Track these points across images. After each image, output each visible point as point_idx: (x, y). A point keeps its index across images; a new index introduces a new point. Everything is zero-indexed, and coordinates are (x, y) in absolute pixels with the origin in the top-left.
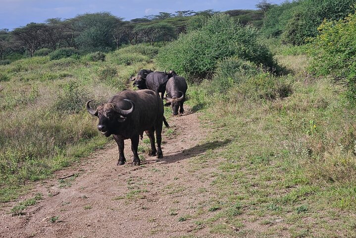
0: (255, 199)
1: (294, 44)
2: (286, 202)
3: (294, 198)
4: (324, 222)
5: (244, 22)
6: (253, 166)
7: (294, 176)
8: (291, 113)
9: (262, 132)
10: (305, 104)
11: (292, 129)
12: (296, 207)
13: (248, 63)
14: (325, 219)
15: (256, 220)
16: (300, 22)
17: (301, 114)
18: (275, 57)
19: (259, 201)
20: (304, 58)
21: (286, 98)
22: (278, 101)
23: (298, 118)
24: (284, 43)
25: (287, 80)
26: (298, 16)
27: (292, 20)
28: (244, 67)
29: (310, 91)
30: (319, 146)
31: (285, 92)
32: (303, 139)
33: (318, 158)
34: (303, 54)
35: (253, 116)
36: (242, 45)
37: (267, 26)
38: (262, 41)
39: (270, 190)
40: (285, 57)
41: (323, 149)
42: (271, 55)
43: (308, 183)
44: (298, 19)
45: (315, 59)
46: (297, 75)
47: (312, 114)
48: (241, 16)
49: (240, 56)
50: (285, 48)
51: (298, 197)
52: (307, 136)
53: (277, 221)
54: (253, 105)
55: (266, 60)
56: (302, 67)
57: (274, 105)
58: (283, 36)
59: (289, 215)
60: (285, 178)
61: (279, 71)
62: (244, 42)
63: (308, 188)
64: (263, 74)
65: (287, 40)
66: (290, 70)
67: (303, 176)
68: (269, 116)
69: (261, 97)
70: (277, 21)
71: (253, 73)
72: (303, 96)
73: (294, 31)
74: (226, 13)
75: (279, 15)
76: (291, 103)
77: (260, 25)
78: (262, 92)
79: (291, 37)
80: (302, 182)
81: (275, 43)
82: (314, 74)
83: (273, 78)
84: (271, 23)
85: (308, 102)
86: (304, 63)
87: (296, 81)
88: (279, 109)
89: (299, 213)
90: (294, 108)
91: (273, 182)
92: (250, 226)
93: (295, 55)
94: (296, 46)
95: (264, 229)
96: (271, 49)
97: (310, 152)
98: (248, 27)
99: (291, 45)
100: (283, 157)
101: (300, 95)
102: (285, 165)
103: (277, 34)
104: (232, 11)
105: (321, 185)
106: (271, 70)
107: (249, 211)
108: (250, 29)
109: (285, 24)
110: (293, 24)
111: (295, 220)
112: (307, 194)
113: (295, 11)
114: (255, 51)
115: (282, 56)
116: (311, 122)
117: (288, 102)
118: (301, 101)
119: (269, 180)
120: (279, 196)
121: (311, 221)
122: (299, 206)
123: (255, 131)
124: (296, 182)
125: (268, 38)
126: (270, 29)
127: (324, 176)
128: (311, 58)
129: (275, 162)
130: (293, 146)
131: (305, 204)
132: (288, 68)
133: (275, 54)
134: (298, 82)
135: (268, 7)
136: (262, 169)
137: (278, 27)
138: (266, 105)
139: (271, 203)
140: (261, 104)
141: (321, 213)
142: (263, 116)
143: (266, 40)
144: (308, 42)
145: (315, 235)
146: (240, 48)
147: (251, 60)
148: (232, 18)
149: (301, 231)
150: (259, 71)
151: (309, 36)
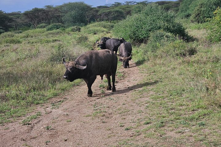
0: (172, 117)
1: (199, 22)
2: (192, 119)
3: (197, 117)
4: (215, 132)
5: (167, 9)
6: (171, 97)
7: (197, 104)
8: (196, 65)
9: (177, 77)
10: (205, 59)
11: (196, 75)
12: (198, 123)
13: (169, 34)
14: (216, 130)
15: (173, 130)
16: (203, 9)
17: (202, 65)
18: (186, 31)
19: (175, 118)
20: (205, 31)
21: (193, 56)
22: (188, 58)
23: (200, 68)
24: (192, 22)
25: (194, 45)
26: (202, 5)
27: (197, 8)
28: (167, 37)
29: (208, 52)
30: (213, 85)
31: (192, 52)
32: (204, 81)
33: (212, 93)
34: (204, 28)
35: (172, 66)
36: (166, 23)
37: (182, 11)
38: (177, 21)
39: (182, 112)
41: (216, 87)
42: (184, 29)
43: (206, 108)
44: (202, 7)
45: (212, 32)
46: (200, 42)
47: (209, 66)
48: (166, 5)
49: (164, 29)
50: (193, 25)
51: (199, 116)
52: (206, 79)
53: (186, 131)
54: (172, 59)
55: (180, 32)
56: (204, 37)
57: (185, 60)
58: (191, 18)
59: (193, 128)
60: (191, 105)
61: (189, 39)
62: (167, 21)
63: (206, 111)
64: (179, 41)
65: (194, 20)
66: (196, 39)
67: (202, 104)
68: (182, 67)
69: (177, 55)
70: (188, 8)
71: (172, 40)
72: (203, 54)
73: (198, 14)
74: (156, 3)
75: (189, 5)
76: (196, 59)
77: (177, 10)
78: (178, 52)
79: (196, 18)
80: (202, 107)
81: (186, 22)
82: (211, 41)
83: (185, 44)
84: (184, 9)
85: (206, 58)
86: (204, 34)
87: (200, 45)
88: (188, 63)
89: (200, 126)
90: (198, 62)
91: (184, 107)
92: (169, 134)
93: (199, 29)
94: (200, 24)
95: (178, 136)
96: (184, 25)
97: (207, 89)
98: (169, 12)
99: (197, 23)
100: (191, 92)
101: (202, 54)
102: (192, 97)
103: (188, 16)
104: (160, 2)
105: (214, 110)
106: (183, 38)
107: (169, 125)
108: (171, 13)
109: (193, 10)
110: (198, 10)
111: (197, 131)
112: (205, 115)
113: (199, 2)
114: (174, 26)
115: (191, 30)
116: (209, 70)
117: (193, 58)
118: (202, 58)
119: (181, 105)
120: (187, 116)
121: (207, 131)
122: (200, 122)
123: (173, 75)
124: (198, 107)
125: (182, 19)
126: (183, 13)
127: (216, 104)
128: (209, 31)
129: (185, 95)
130: (197, 85)
131: (203, 121)
132: (194, 37)
133: (186, 29)
134: (201, 46)
136: (177, 99)
137: (189, 12)
138: (180, 60)
139: (183, 120)
140: (177, 59)
141: (214, 126)
142: (178, 67)
143: (181, 20)
144: (207, 21)
145: (210, 140)
146: (165, 25)
147: (171, 32)
148: (160, 6)
149: (201, 137)
150: (176, 39)
151: (208, 17)
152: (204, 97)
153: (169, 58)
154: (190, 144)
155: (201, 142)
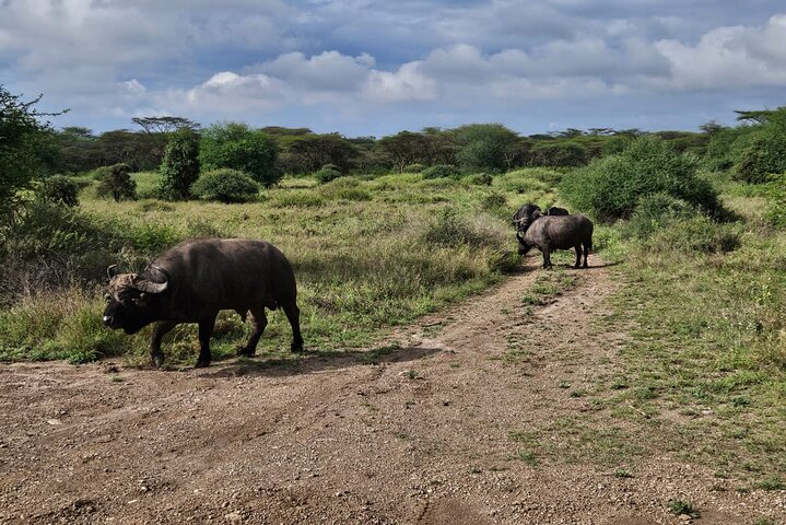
0: (676, 380)
1: (749, 181)
2: (719, 389)
3: (731, 385)
4: (771, 422)
5: (681, 148)
6: (676, 337)
7: (733, 357)
8: (736, 274)
9: (691, 295)
10: (758, 262)
11: (735, 294)
12: (732, 398)
13: (681, 203)
14: (773, 418)
15: (674, 408)
16: (761, 153)
17: (750, 275)
18: (720, 197)
19: (681, 383)
20: (763, 201)
21: (730, 253)
22: (718, 257)
23: (746, 281)
24: (735, 179)
25: (734, 229)
26: (759, 144)
27: (749, 150)
28: (675, 208)
29: (766, 246)
30: (773, 320)
31: (730, 244)
32: (752, 309)
33: (770, 336)
34: (762, 195)
35: (681, 272)
36: (675, 179)
37: (713, 155)
38: (701, 174)
39: (697, 371)
40: (735, 198)
41: (778, 325)
42: (715, 194)
43: (752, 368)
44: (758, 149)
45: (779, 204)
46: (749, 224)
47: (766, 276)
48: (678, 139)
49: (671, 192)
50: (735, 186)
51: (736, 384)
52: (757, 305)
53: (704, 412)
54: (683, 257)
55: (707, 201)
56: (758, 213)
57: (712, 259)
58: (733, 170)
59: (722, 407)
60: (719, 358)
61: (725, 216)
62: (679, 174)
63: (752, 375)
64: (700, 219)
65: (739, 175)
66: (740, 216)
67: (746, 357)
68: (705, 274)
69: (695, 248)
70: (728, 150)
71: (687, 215)
72: (755, 252)
73: (750, 164)
74: (658, 134)
75: (731, 142)
76: (737, 260)
77: (703, 153)
78: (697, 242)
79: (745, 172)
80: (744, 366)
81: (722, 178)
82: (774, 223)
83: (714, 226)
84: (719, 151)
85: (762, 260)
86: (761, 208)
87: (748, 231)
88: (719, 267)
89: (736, 406)
90: (741, 267)
91: (703, 362)
92: (666, 415)
93: (748, 196)
94: (751, 185)
95: (684, 421)
96: (715, 186)
97: (759, 327)
98: (685, 154)
99: (745, 183)
100: (721, 329)
101: (751, 249)
102: (722, 340)
103: (726, 166)
104: (666, 133)
105: (771, 373)
106: (712, 214)
107: (666, 395)
108: (689, 156)
109: (738, 154)
110: (749, 154)
111: (729, 414)
112: (749, 382)
113: (755, 137)
114: (692, 187)
115: (730, 196)
116: (765, 287)
117: (731, 258)
118: (752, 259)
119: (697, 357)
120: (709, 381)
121: (752, 418)
122: (737, 397)
123: (682, 291)
124: (735, 365)
125: (713, 171)
126: (716, 160)
127: (777, 361)
128: (773, 202)
129: (707, 335)
130: (735, 317)
131: (745, 395)
132: (737, 213)
133: (720, 193)
134: (750, 233)
135: (715, 130)
136: (688, 341)
137: (728, 157)
138: (701, 260)
139: (698, 388)
140: (694, 257)
141: (769, 410)
142: (695, 273)
143: (710, 174)
144: (770, 180)
145: (757, 437)
146: (672, 182)
147: (685, 198)
148: (665, 142)
149: (739, 430)
150: (695, 214)
151: (772, 172)
152: (749, 344)
153: (675, 253)
154: (711, 441)
155: (738, 441)
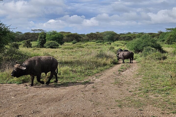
0: (153, 88)
1: (169, 44)
2: (162, 91)
4: (174, 98)
5: (153, 37)
6: (153, 79)
7: (165, 83)
8: (166, 65)
10: (171, 62)
11: (166, 69)
12: (166, 93)
13: (154, 49)
15: (152, 95)
16: (171, 38)
17: (169, 65)
18: (162, 48)
19: (154, 89)
20: (172, 48)
21: (164, 60)
22: (162, 61)
25: (166, 55)
26: (171, 36)
27: (169, 37)
28: (152, 50)
29: (173, 59)
30: (174, 75)
31: (165, 58)
32: (170, 73)
33: (174, 79)
34: (172, 47)
35: (154, 64)
37: (161, 38)
39: (157, 86)
40: (166, 48)
42: (161, 47)
43: (170, 86)
44: (171, 37)
46: (169, 53)
47: (173, 65)
48: (153, 35)
49: (151, 46)
50: (166, 45)
51: (166, 90)
52: (171, 72)
53: (159, 96)
54: (154, 61)
55: (159, 48)
56: (171, 51)
58: (165, 42)
59: (163, 95)
60: (162, 83)
61: (163, 52)
62: (153, 42)
63: (170, 87)
64: (158, 52)
65: (166, 43)
66: (167, 52)
67: (168, 83)
68: (159, 65)
69: (157, 59)
70: (164, 37)
71: (155, 51)
73: (169, 40)
74: (148, 34)
75: (165, 35)
77: (158, 38)
78: (157, 57)
79: (168, 42)
80: (168, 85)
81: (163, 43)
82: (174, 53)
83: (161, 54)
85: (172, 62)
87: (169, 55)
88: (162, 63)
89: (166, 94)
90: (167, 63)
91: (159, 84)
92: (151, 96)
93: (169, 47)
94: (169, 45)
95: (155, 98)
96: (161, 45)
97: (171, 77)
100: (162, 77)
101: (169, 59)
102: (163, 80)
103: (163, 41)
104: (150, 33)
105: (174, 87)
106: (160, 51)
107: (150, 92)
108: (155, 38)
109: (166, 38)
110: (169, 38)
111: (165, 96)
112: (169, 89)
113: (170, 34)
114: (156, 45)
115: (164, 47)
116: (172, 68)
117: (165, 61)
118: (170, 61)
119: (157, 83)
120: (160, 89)
121: (170, 97)
122: (166, 92)
123: (154, 68)
124: (166, 85)
125: (161, 42)
128: (174, 49)
129: (160, 78)
130: (166, 74)
131: (168, 92)
132: (166, 51)
133: (162, 47)
135: (161, 32)
136: (155, 80)
137: (164, 39)
138: (158, 61)
139: (158, 90)
140: (156, 61)
141: (174, 95)
142: (157, 64)
143: (160, 42)
144: (173, 44)
145: (171, 102)
146: (152, 44)
148: (150, 35)
149: (166, 100)
150: (157, 51)
151: (174, 42)
152: (169, 80)
153: (152, 60)
154: (161, 102)
155: (167, 102)
